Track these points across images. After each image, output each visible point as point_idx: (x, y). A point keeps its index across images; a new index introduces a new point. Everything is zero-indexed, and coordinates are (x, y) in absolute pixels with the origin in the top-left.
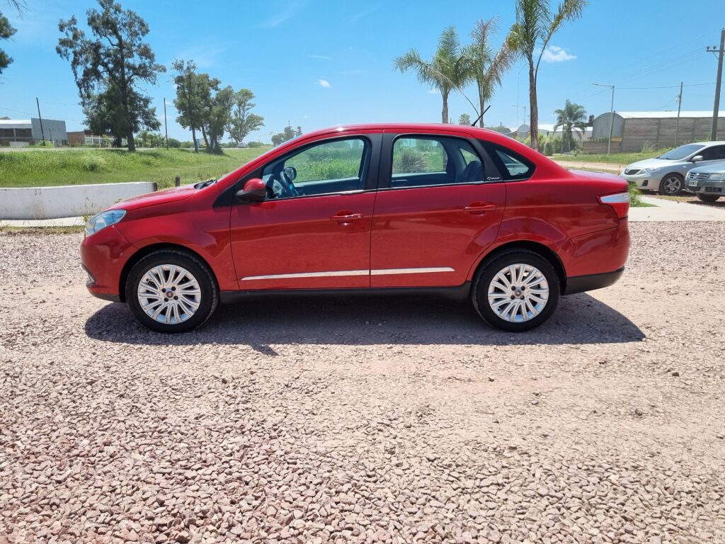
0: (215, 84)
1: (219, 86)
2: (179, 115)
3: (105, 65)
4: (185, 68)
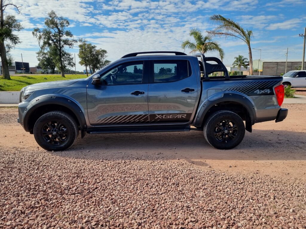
1: (96, 48)
2: (80, 60)
4: (83, 41)
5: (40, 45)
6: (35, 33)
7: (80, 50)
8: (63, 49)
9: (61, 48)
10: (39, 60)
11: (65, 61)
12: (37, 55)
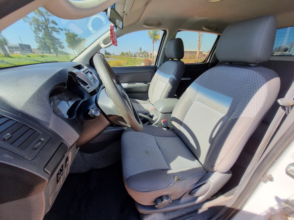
0: (76, 35)
1: (78, 36)
2: (68, 45)
3: (42, 27)
4: (67, 30)
5: (32, 30)
7: (66, 37)
8: (52, 35)
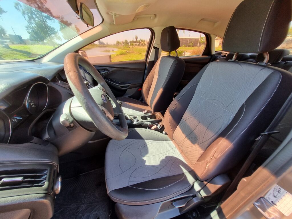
3: (36, 15)
4: (61, 18)
5: (25, 19)
6: (17, 7)
7: (60, 25)
8: (47, 23)
9: (44, 22)
10: (29, 33)
11: (52, 34)
12: (26, 29)
